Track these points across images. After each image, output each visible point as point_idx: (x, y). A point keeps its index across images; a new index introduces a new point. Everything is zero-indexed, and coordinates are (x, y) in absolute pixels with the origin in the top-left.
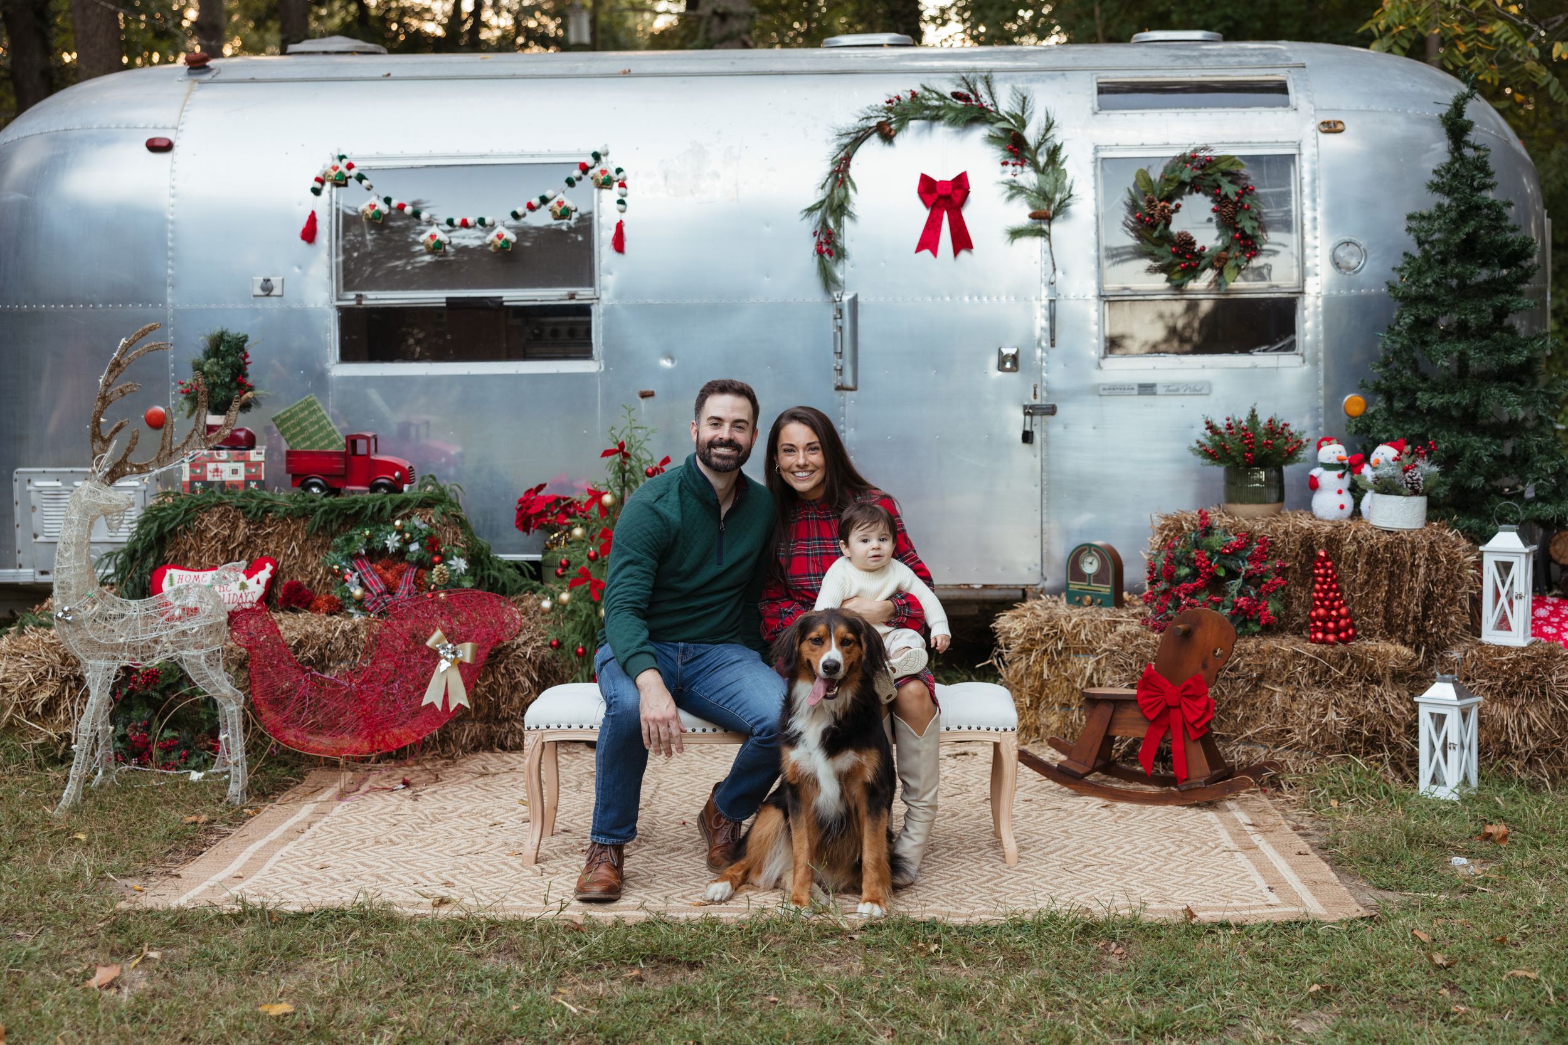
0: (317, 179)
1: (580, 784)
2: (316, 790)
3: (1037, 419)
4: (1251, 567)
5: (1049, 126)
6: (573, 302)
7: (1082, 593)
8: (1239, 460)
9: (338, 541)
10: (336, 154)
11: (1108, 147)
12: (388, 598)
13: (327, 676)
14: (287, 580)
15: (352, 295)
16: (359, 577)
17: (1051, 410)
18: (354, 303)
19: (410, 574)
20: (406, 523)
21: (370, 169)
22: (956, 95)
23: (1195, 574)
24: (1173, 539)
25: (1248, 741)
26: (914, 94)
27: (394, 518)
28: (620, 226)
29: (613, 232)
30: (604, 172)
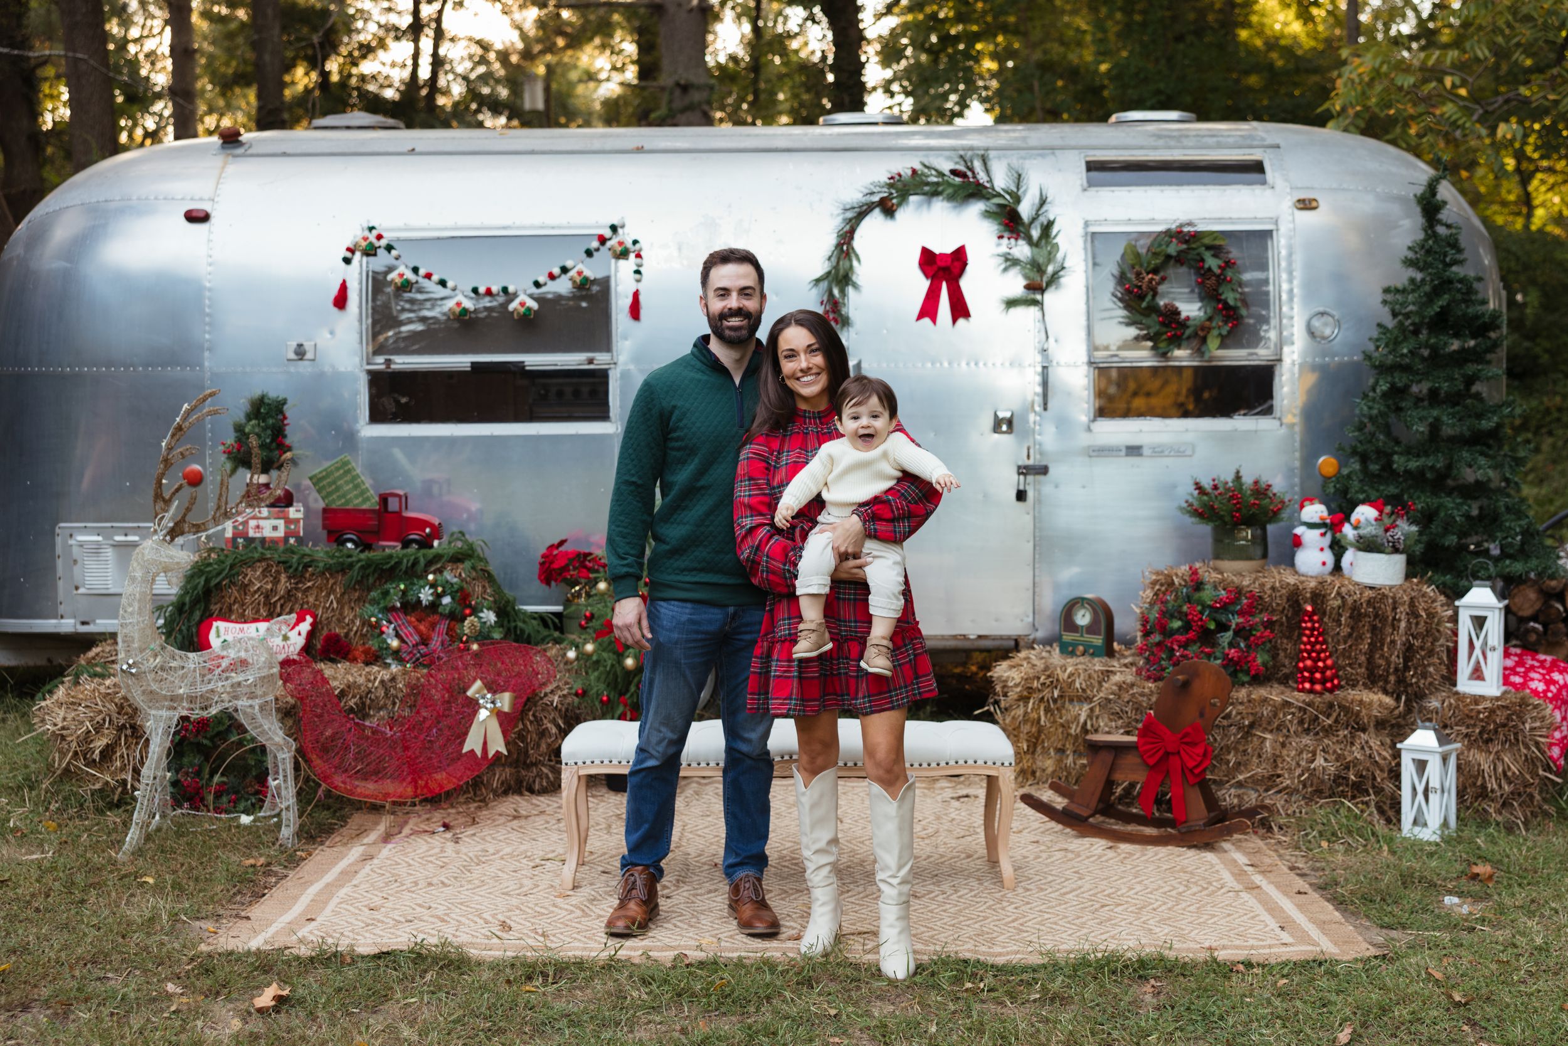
0: (348, 249)
1: (610, 826)
2: (361, 833)
3: (1030, 478)
4: (1241, 620)
5: (1043, 202)
6: (592, 367)
7: (1075, 645)
8: (1228, 519)
9: (374, 594)
10: (366, 225)
11: (1097, 222)
12: (423, 649)
13: (367, 723)
14: (325, 632)
15: (380, 359)
16: (395, 629)
17: (1044, 470)
18: (383, 367)
19: (443, 626)
20: (439, 577)
21: (398, 240)
22: (954, 172)
23: (1187, 627)
24: (1164, 593)
25: (1240, 785)
26: (914, 171)
27: (427, 573)
28: (636, 295)
29: (629, 301)
30: (621, 243)
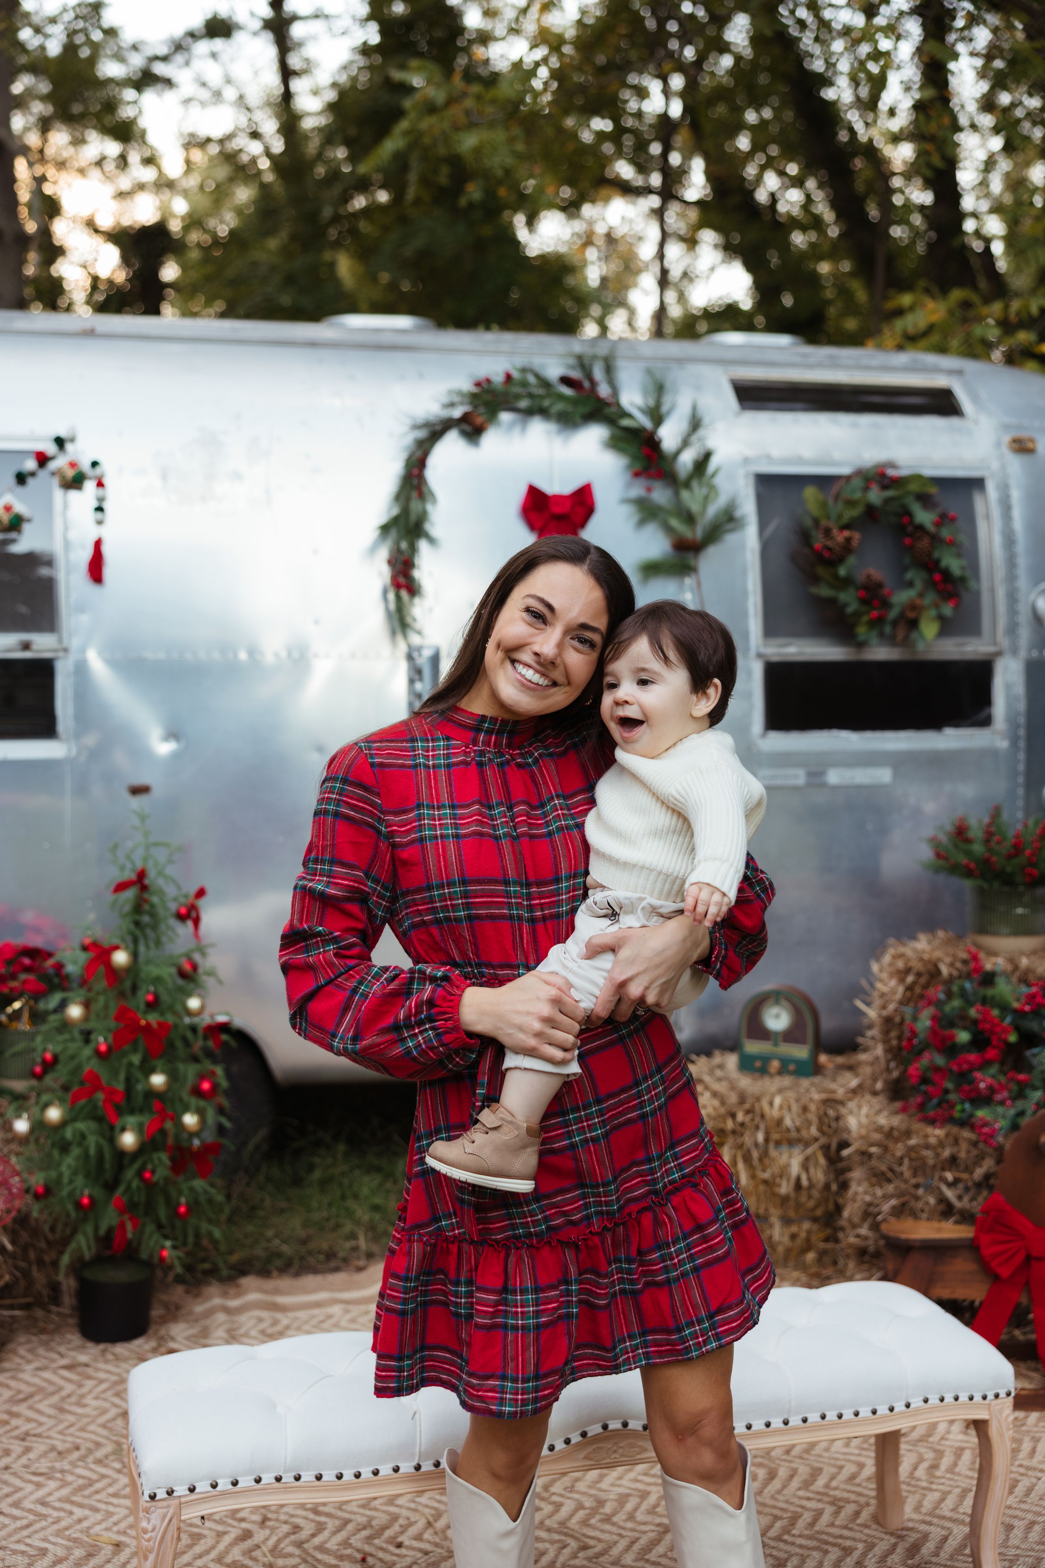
5: (696, 425)
6: (27, 655)
7: (765, 1060)
11: (760, 460)
22: (566, 381)
23: (980, 1042)
24: (927, 988)
28: (98, 544)
29: (87, 554)
30: (73, 465)
